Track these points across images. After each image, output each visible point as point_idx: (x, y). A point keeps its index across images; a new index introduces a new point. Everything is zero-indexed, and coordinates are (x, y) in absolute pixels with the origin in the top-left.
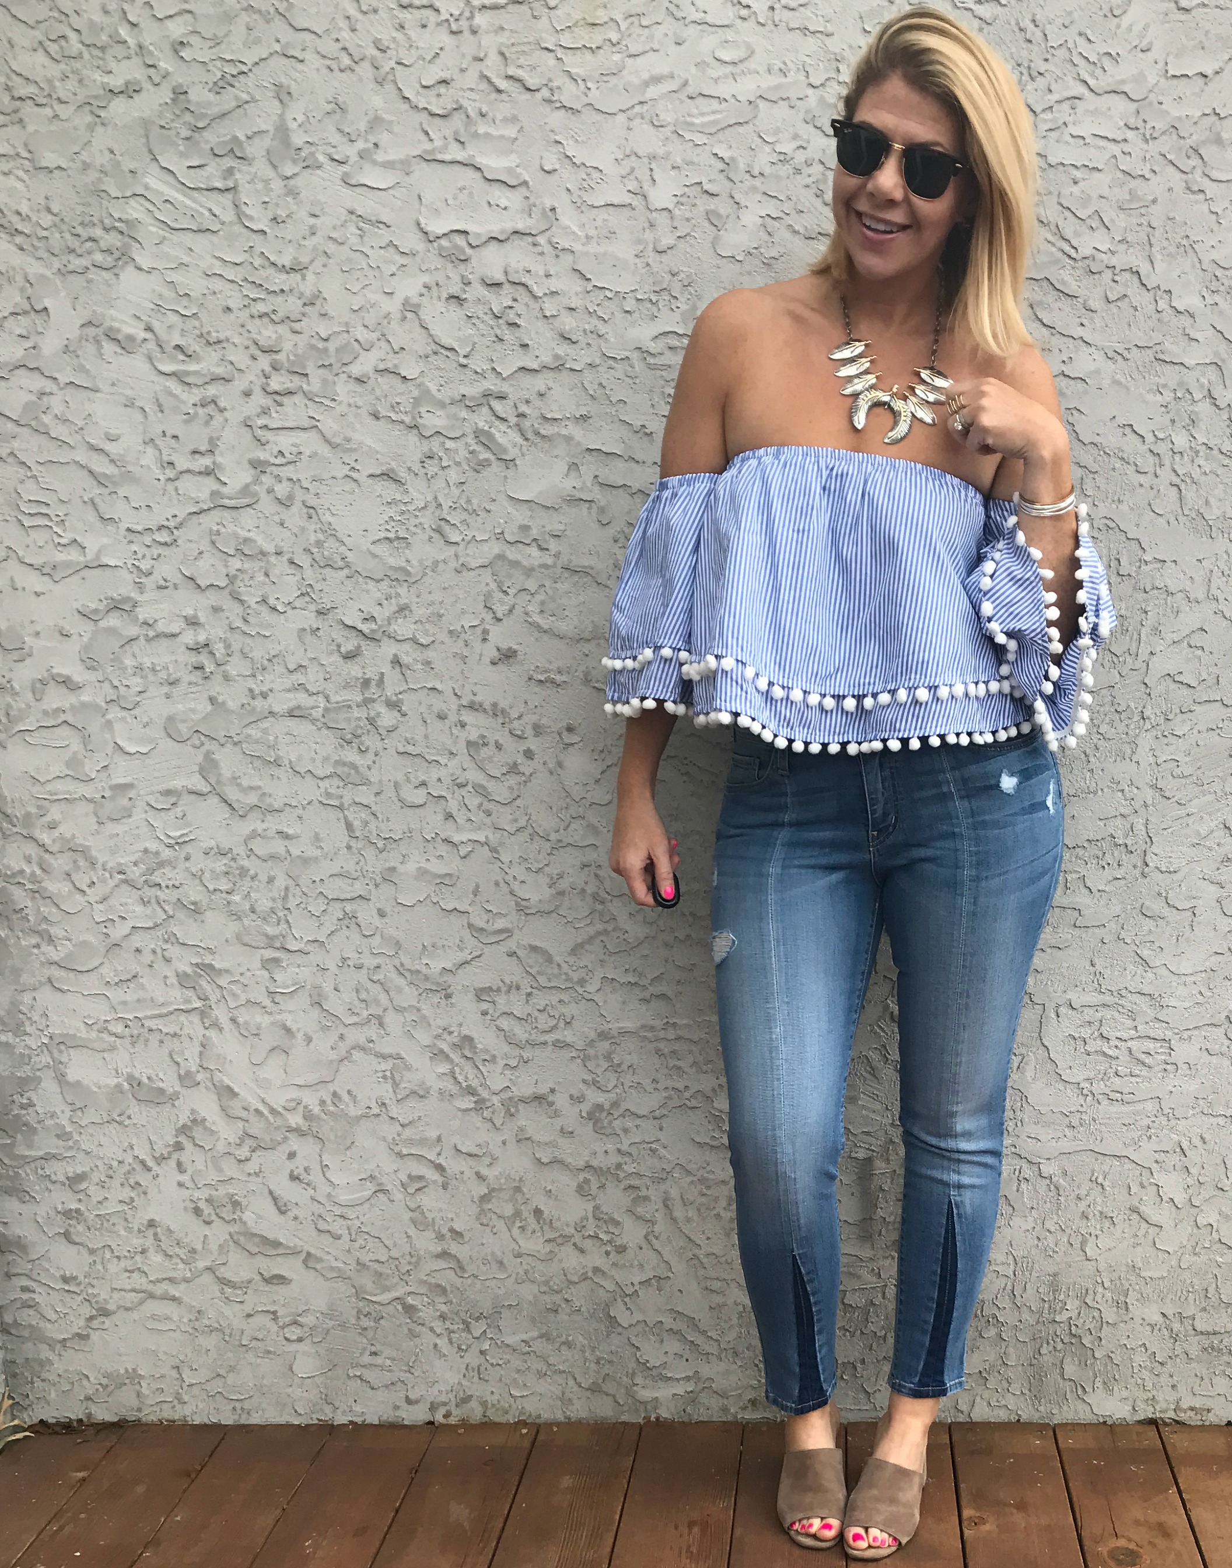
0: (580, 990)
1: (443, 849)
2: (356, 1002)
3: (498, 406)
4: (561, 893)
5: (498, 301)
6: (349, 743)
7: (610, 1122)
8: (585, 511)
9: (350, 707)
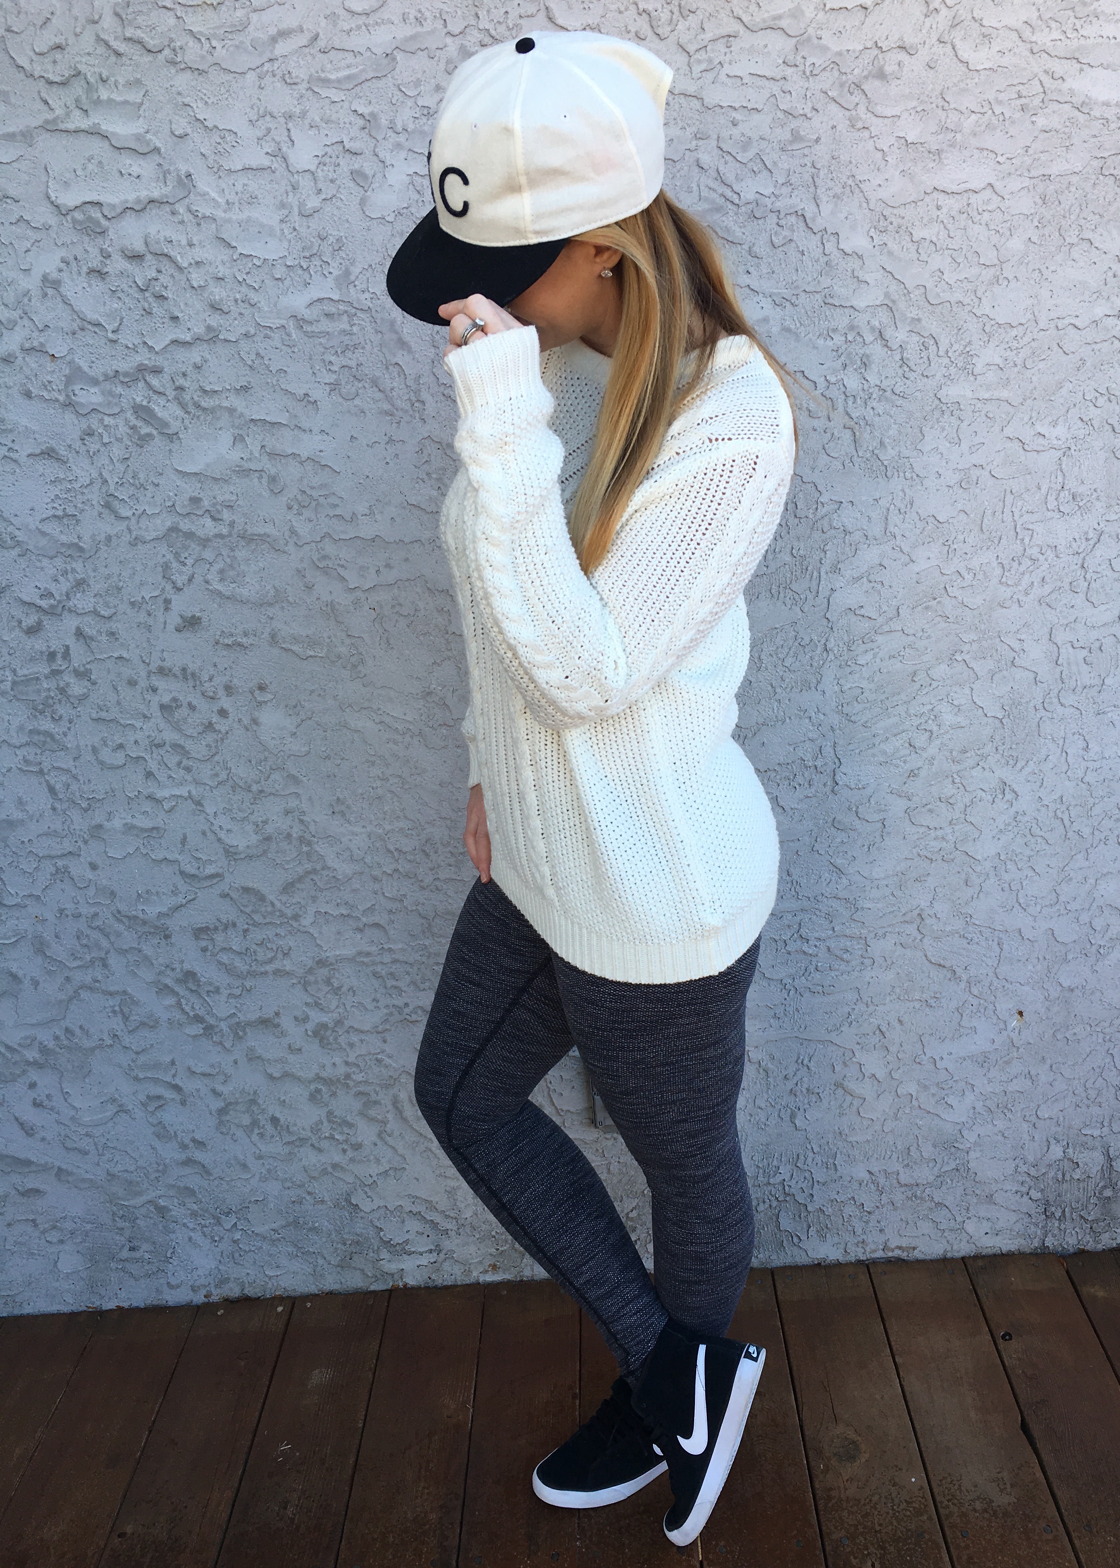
0: (295, 924)
1: (147, 806)
2: (79, 948)
3: (155, 382)
4: (268, 839)
5: (142, 274)
6: (42, 712)
7: (336, 1039)
8: (256, 480)
9: (38, 679)
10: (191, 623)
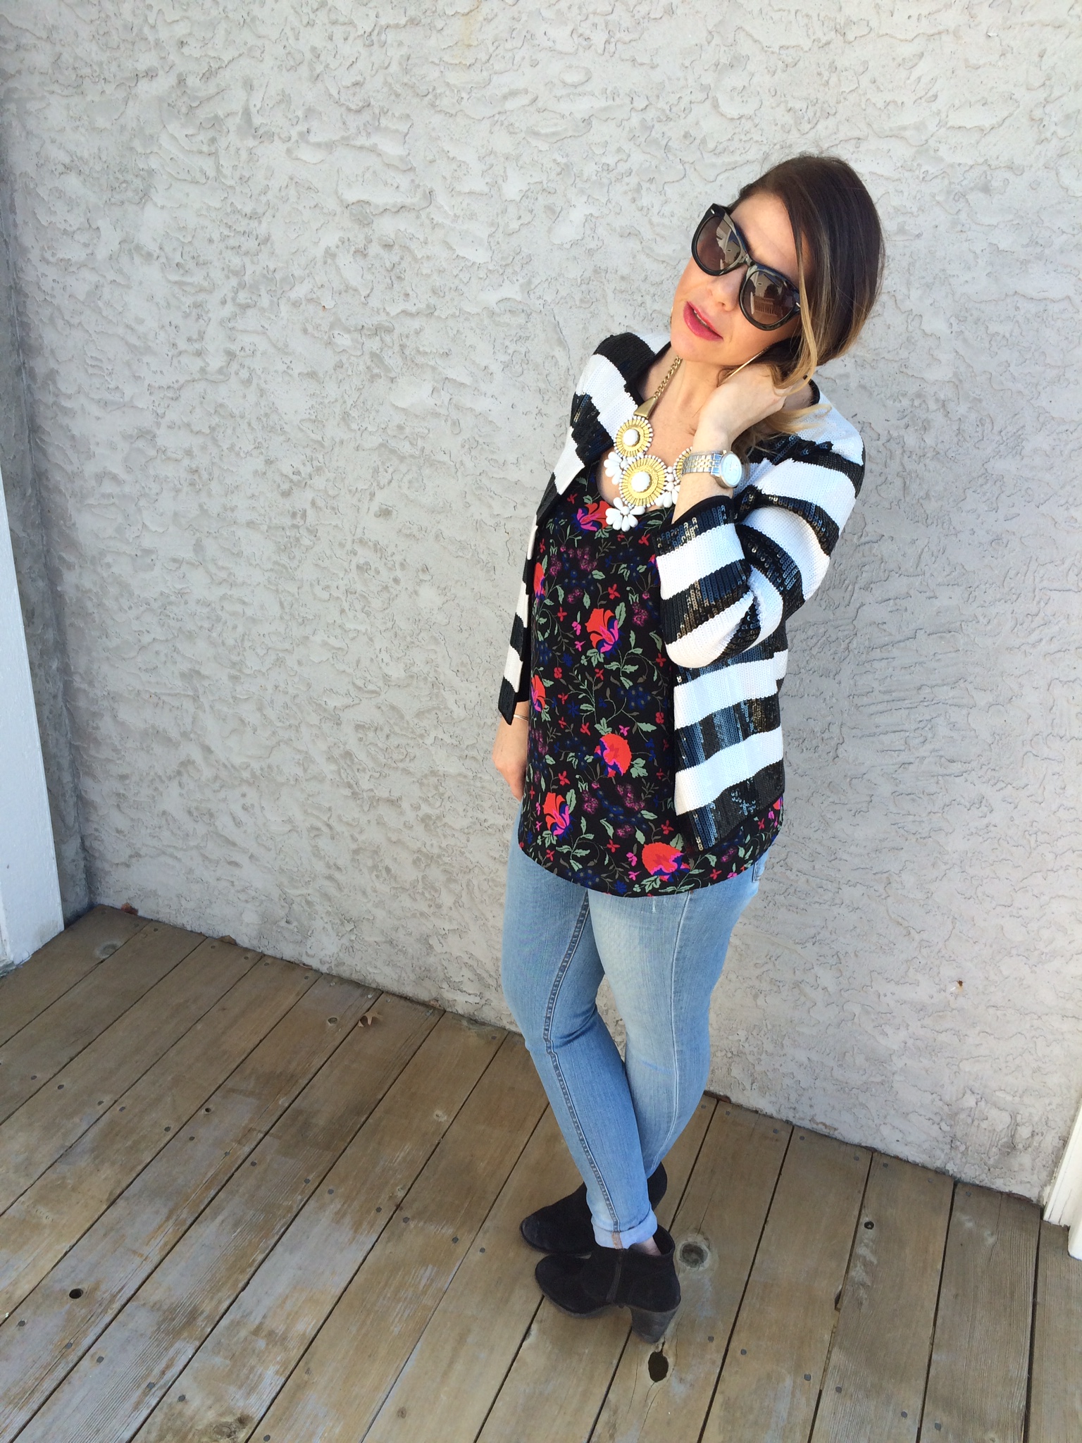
0: (421, 741)
1: (338, 631)
2: (283, 714)
3: (387, 338)
5: (390, 258)
6: (283, 551)
7: (435, 828)
8: (443, 422)
9: (284, 528)
10: (385, 513)
